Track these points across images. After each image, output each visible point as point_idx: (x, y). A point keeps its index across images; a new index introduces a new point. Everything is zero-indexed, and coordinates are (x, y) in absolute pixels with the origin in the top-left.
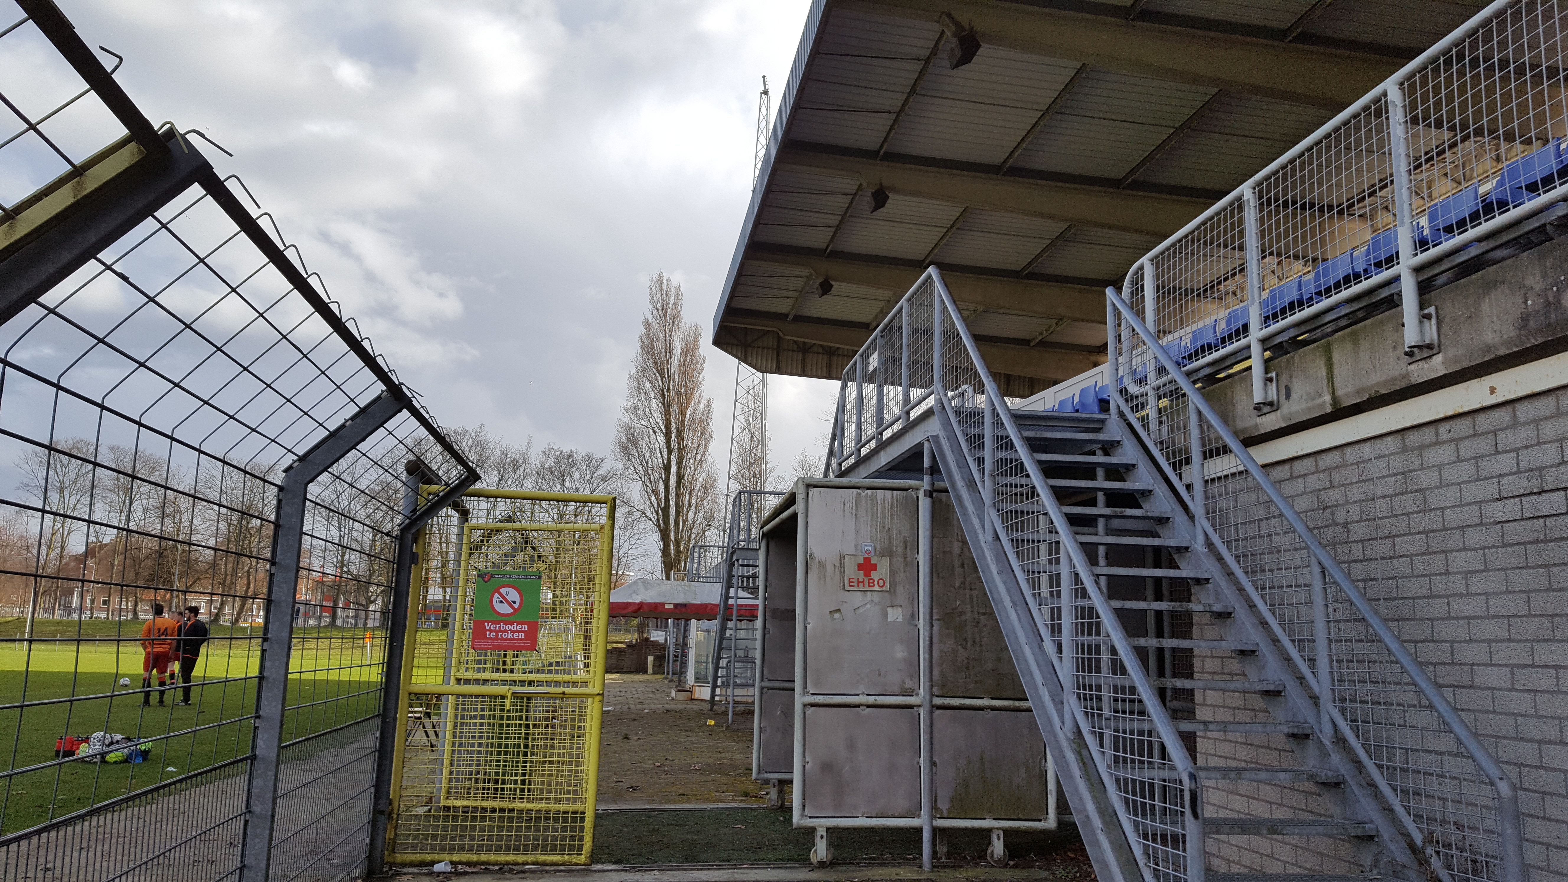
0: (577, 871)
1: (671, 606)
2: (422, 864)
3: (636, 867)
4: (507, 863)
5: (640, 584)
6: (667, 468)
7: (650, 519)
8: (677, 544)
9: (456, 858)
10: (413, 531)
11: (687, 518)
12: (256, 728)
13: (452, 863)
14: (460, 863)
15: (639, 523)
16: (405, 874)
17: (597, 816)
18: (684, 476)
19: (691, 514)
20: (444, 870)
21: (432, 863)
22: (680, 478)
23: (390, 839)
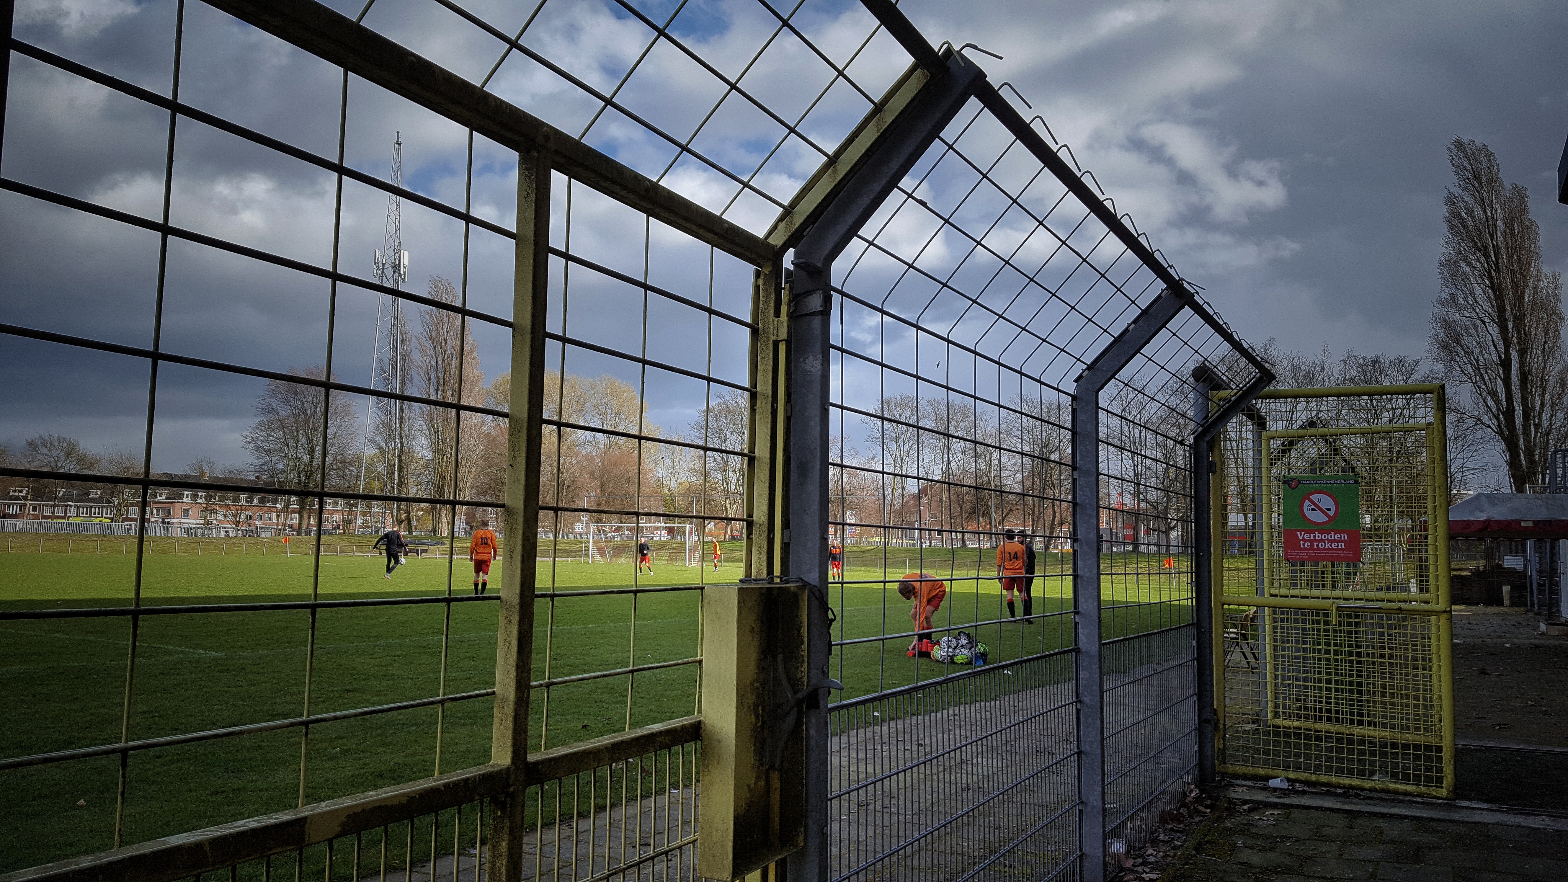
0: (1440, 805)
1: (1531, 524)
2: (1255, 777)
3: (1516, 809)
4: (1352, 787)
5: (1484, 498)
6: (1506, 364)
7: (1489, 427)
8: (1530, 453)
9: (1292, 775)
10: (1207, 439)
11: (1540, 419)
12: (1076, 624)
13: (1289, 780)
14: (1297, 781)
15: (1474, 431)
16: (1239, 785)
17: (1459, 753)
18: (1530, 370)
19: (1545, 416)
20: (1280, 787)
21: (1267, 778)
22: (1524, 378)
23: (1219, 749)
